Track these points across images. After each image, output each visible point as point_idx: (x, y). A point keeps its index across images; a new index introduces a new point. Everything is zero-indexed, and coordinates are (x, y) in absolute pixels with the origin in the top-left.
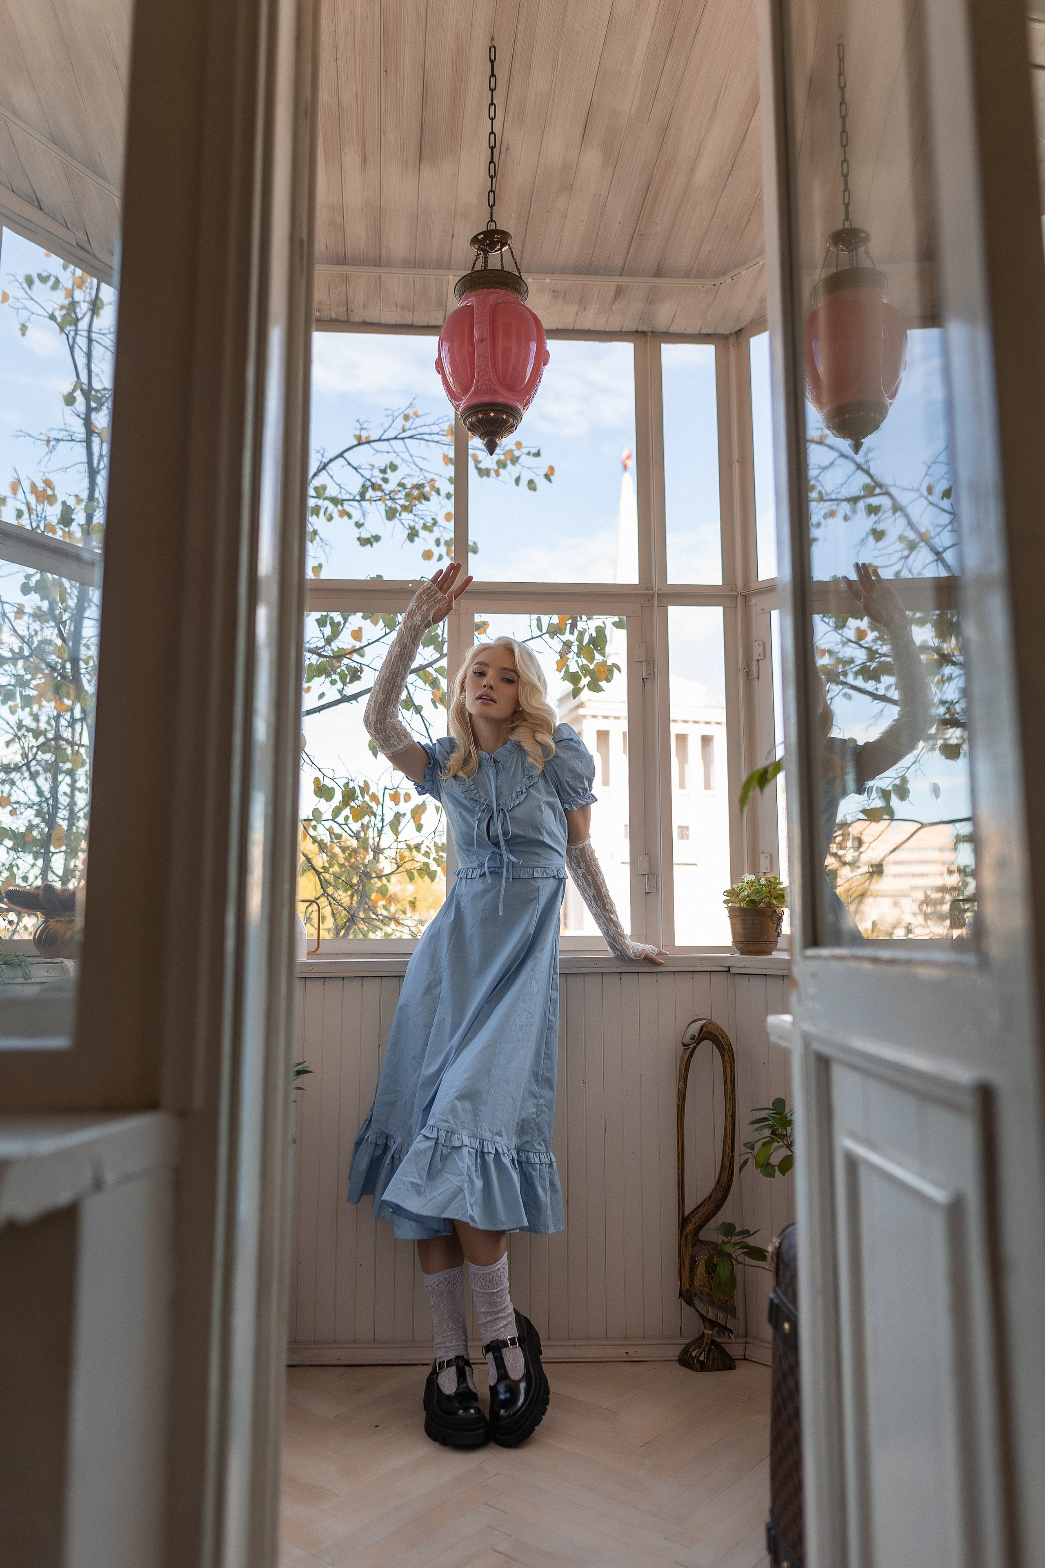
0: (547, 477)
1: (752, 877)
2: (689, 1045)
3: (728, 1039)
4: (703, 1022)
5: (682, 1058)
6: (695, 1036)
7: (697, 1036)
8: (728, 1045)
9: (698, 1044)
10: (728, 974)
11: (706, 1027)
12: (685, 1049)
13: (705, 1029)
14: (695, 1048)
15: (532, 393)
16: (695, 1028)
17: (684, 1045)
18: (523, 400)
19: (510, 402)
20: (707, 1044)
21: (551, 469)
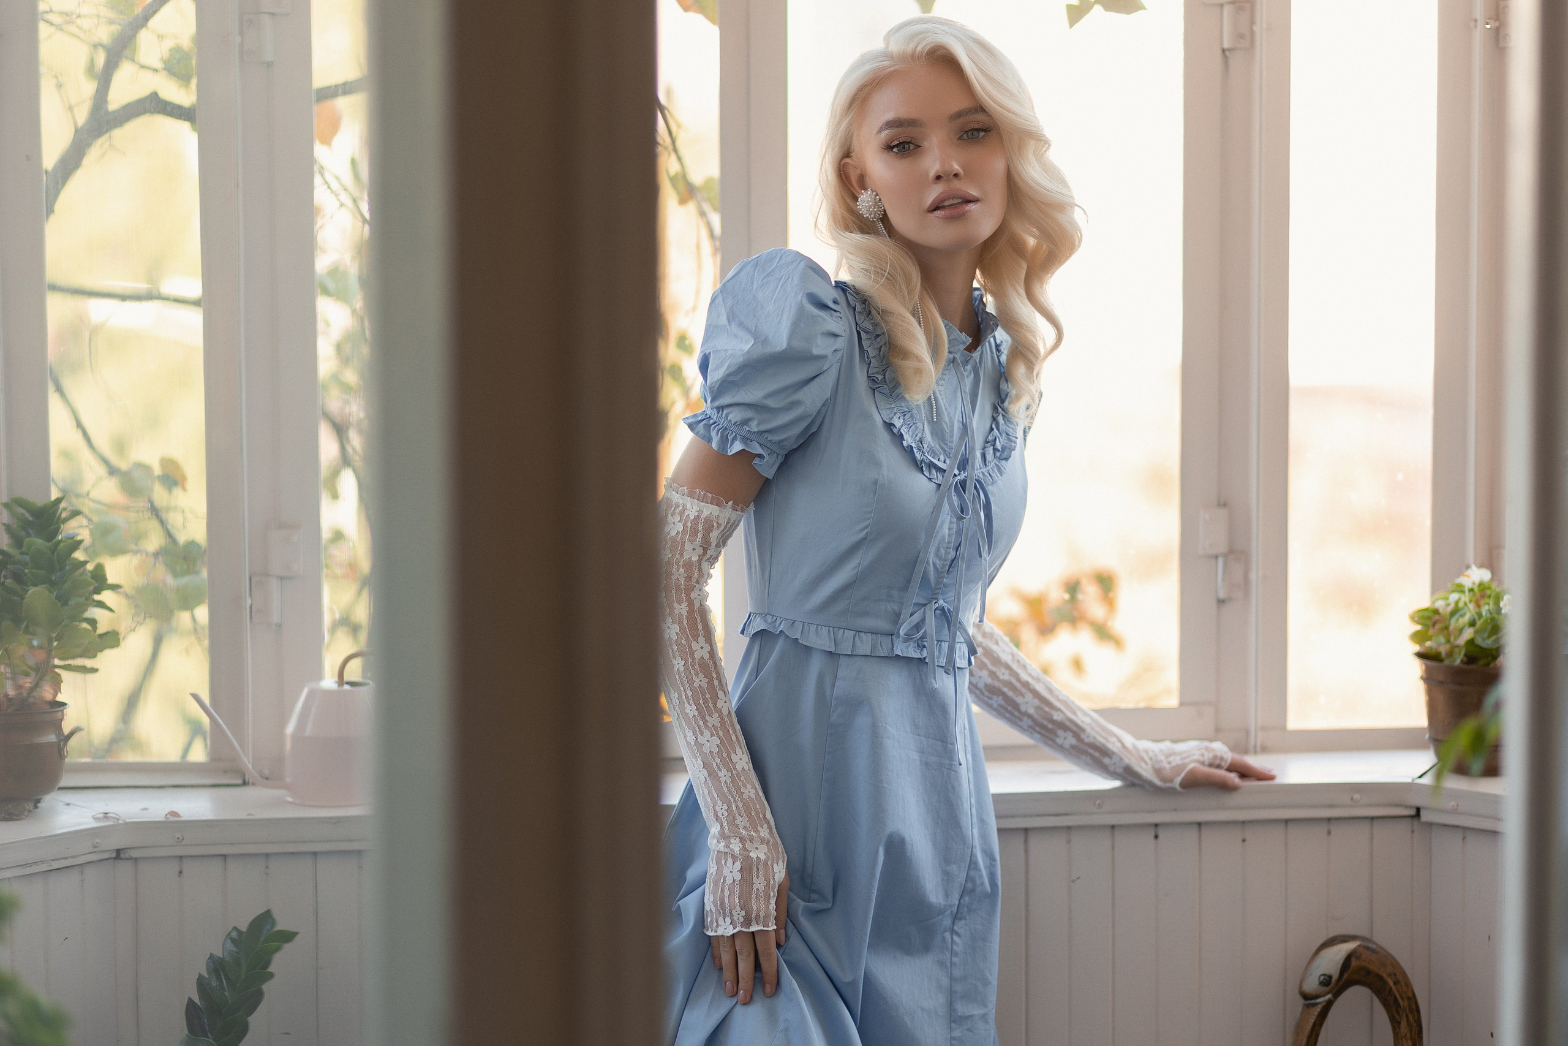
1: (1485, 575)
2: (1317, 997)
3: (1408, 984)
4: (1350, 946)
5: (1299, 1027)
6: (1330, 977)
7: (1335, 977)
8: (1409, 999)
9: (1337, 994)
10: (1416, 822)
11: (1358, 958)
12: (1308, 1006)
13: (1354, 963)
14: (1329, 1005)
16: (1332, 959)
17: (1305, 996)
20: (1358, 996)
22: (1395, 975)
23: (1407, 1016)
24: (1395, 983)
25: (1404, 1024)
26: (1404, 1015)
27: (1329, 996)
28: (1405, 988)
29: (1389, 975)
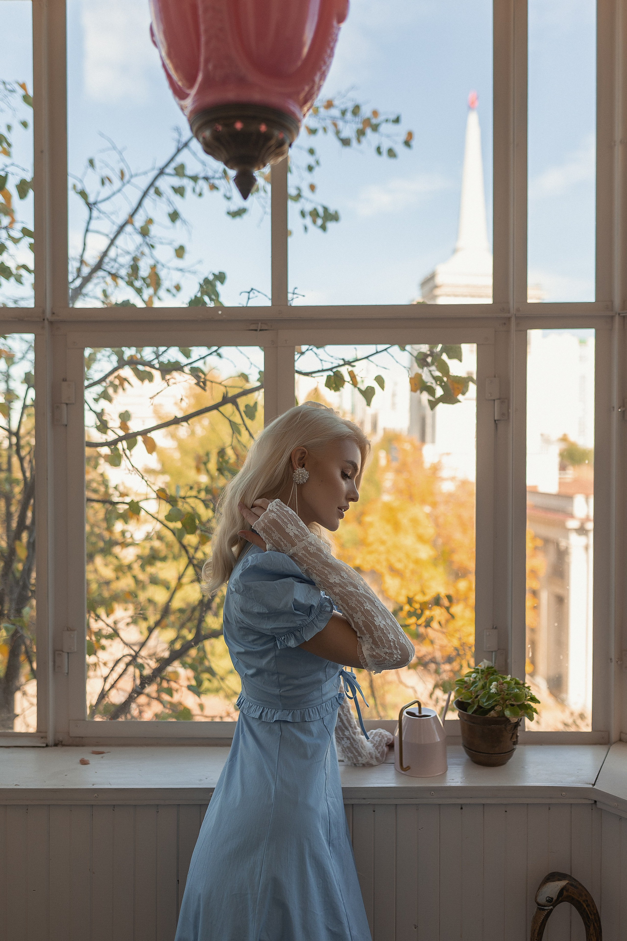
0: (407, 144)
2: (544, 906)
4: (563, 882)
5: (535, 919)
6: (552, 899)
7: (555, 898)
8: (594, 914)
9: (555, 907)
10: (594, 809)
12: (540, 909)
13: (565, 893)
14: (550, 912)
15: (317, 79)
16: (553, 889)
17: (538, 904)
18: (298, 93)
19: (274, 100)
20: (566, 909)
21: (410, 135)
22: (587, 901)
23: (594, 924)
24: (587, 906)
25: (592, 928)
26: (592, 923)
27: (551, 907)
28: (592, 908)
29: (584, 901)
